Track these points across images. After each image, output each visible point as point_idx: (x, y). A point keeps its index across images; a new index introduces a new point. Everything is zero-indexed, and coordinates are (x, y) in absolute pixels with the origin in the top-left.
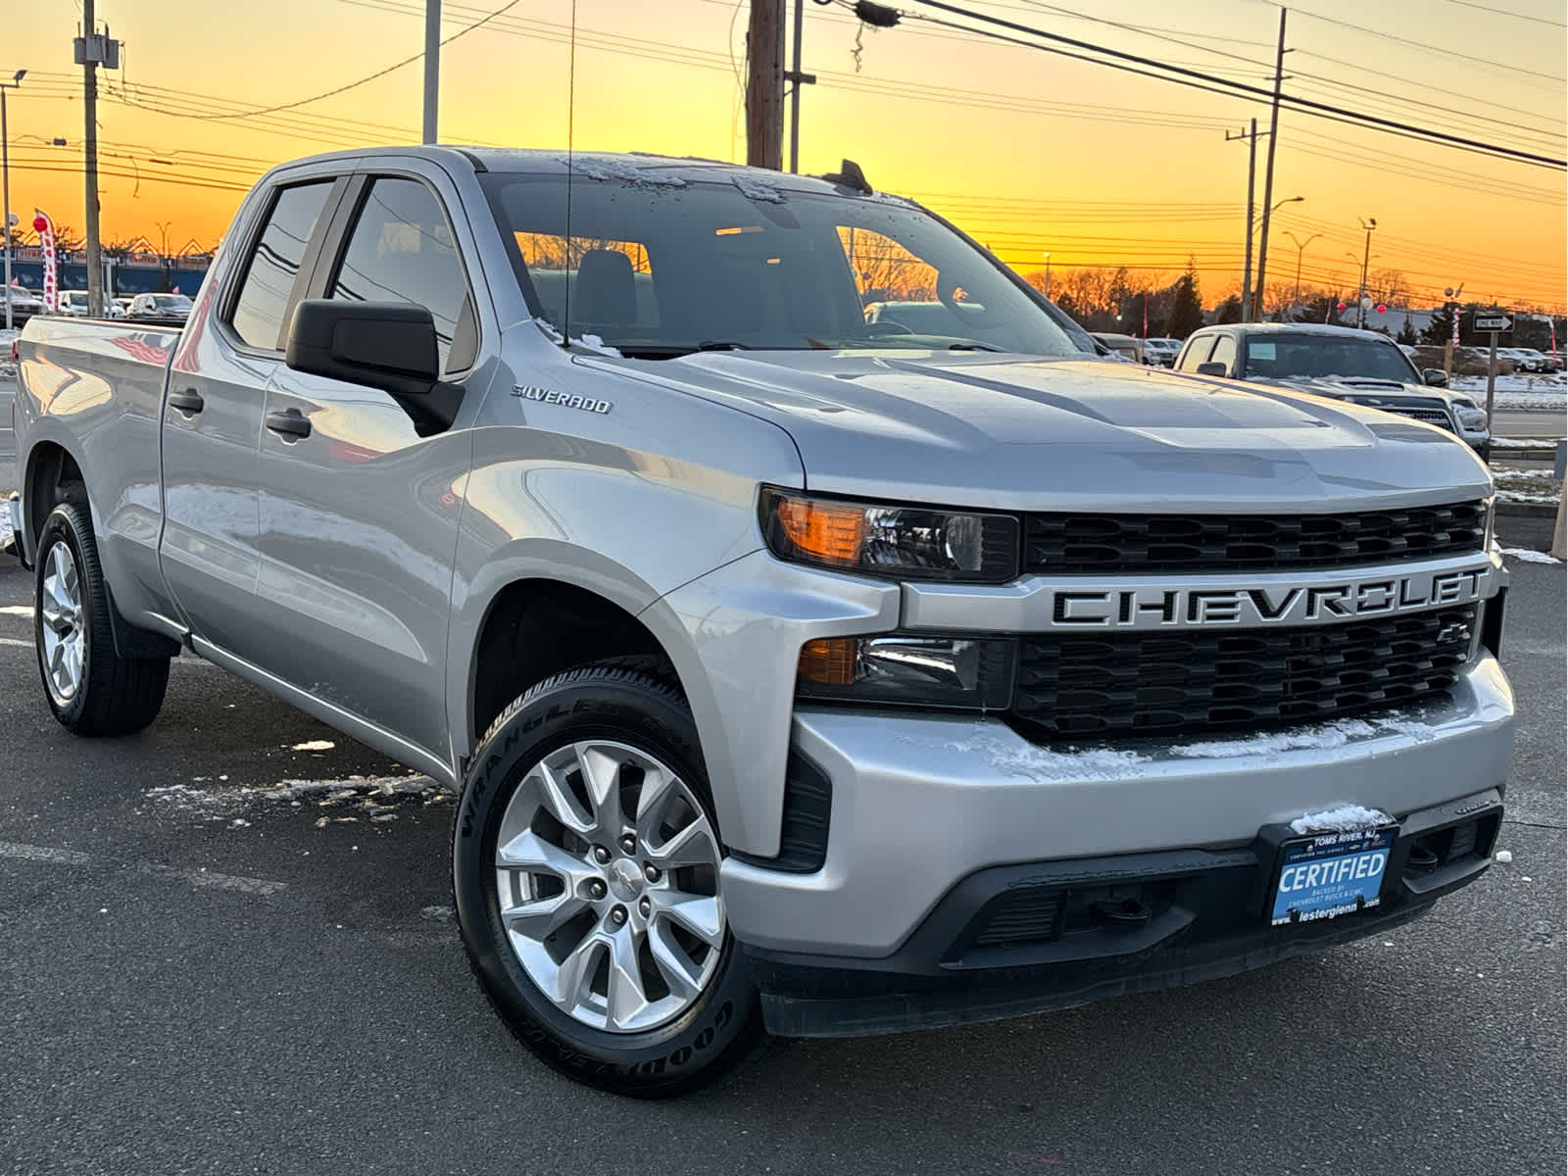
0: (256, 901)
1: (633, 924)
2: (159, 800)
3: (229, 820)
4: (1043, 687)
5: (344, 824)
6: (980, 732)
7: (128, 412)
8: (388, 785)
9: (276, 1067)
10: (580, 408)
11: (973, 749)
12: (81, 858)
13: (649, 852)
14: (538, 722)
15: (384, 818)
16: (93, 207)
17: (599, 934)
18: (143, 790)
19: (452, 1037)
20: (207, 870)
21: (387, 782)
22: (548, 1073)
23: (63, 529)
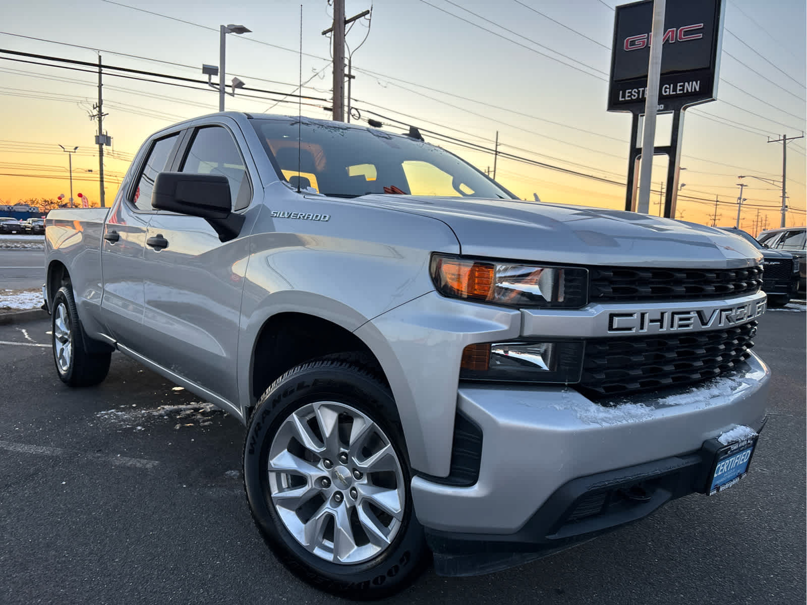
0: (143, 472)
1: (347, 503)
2: (102, 418)
3: (134, 427)
4: (599, 369)
5: (188, 427)
6: (566, 398)
7: (88, 248)
8: (208, 407)
9: (145, 589)
10: (312, 219)
11: (565, 408)
12: (59, 451)
13: (357, 464)
14: (292, 391)
15: (206, 424)
16: (103, 193)
17: (327, 508)
18: (95, 413)
19: (245, 558)
20: (120, 456)
21: (207, 405)
22: (299, 582)
23: (62, 298)
